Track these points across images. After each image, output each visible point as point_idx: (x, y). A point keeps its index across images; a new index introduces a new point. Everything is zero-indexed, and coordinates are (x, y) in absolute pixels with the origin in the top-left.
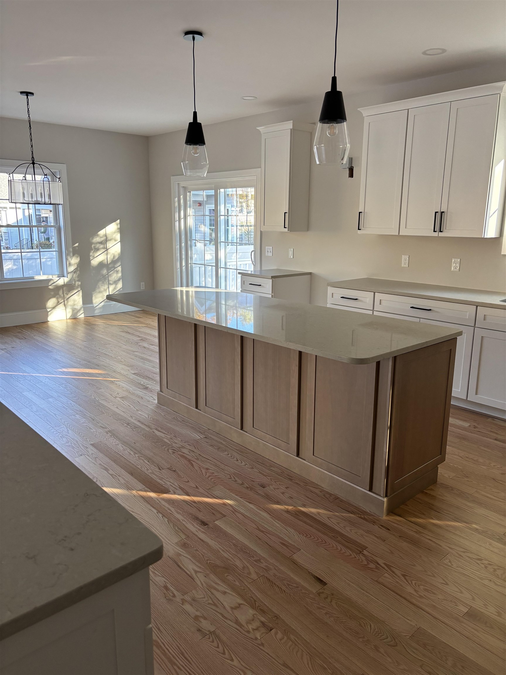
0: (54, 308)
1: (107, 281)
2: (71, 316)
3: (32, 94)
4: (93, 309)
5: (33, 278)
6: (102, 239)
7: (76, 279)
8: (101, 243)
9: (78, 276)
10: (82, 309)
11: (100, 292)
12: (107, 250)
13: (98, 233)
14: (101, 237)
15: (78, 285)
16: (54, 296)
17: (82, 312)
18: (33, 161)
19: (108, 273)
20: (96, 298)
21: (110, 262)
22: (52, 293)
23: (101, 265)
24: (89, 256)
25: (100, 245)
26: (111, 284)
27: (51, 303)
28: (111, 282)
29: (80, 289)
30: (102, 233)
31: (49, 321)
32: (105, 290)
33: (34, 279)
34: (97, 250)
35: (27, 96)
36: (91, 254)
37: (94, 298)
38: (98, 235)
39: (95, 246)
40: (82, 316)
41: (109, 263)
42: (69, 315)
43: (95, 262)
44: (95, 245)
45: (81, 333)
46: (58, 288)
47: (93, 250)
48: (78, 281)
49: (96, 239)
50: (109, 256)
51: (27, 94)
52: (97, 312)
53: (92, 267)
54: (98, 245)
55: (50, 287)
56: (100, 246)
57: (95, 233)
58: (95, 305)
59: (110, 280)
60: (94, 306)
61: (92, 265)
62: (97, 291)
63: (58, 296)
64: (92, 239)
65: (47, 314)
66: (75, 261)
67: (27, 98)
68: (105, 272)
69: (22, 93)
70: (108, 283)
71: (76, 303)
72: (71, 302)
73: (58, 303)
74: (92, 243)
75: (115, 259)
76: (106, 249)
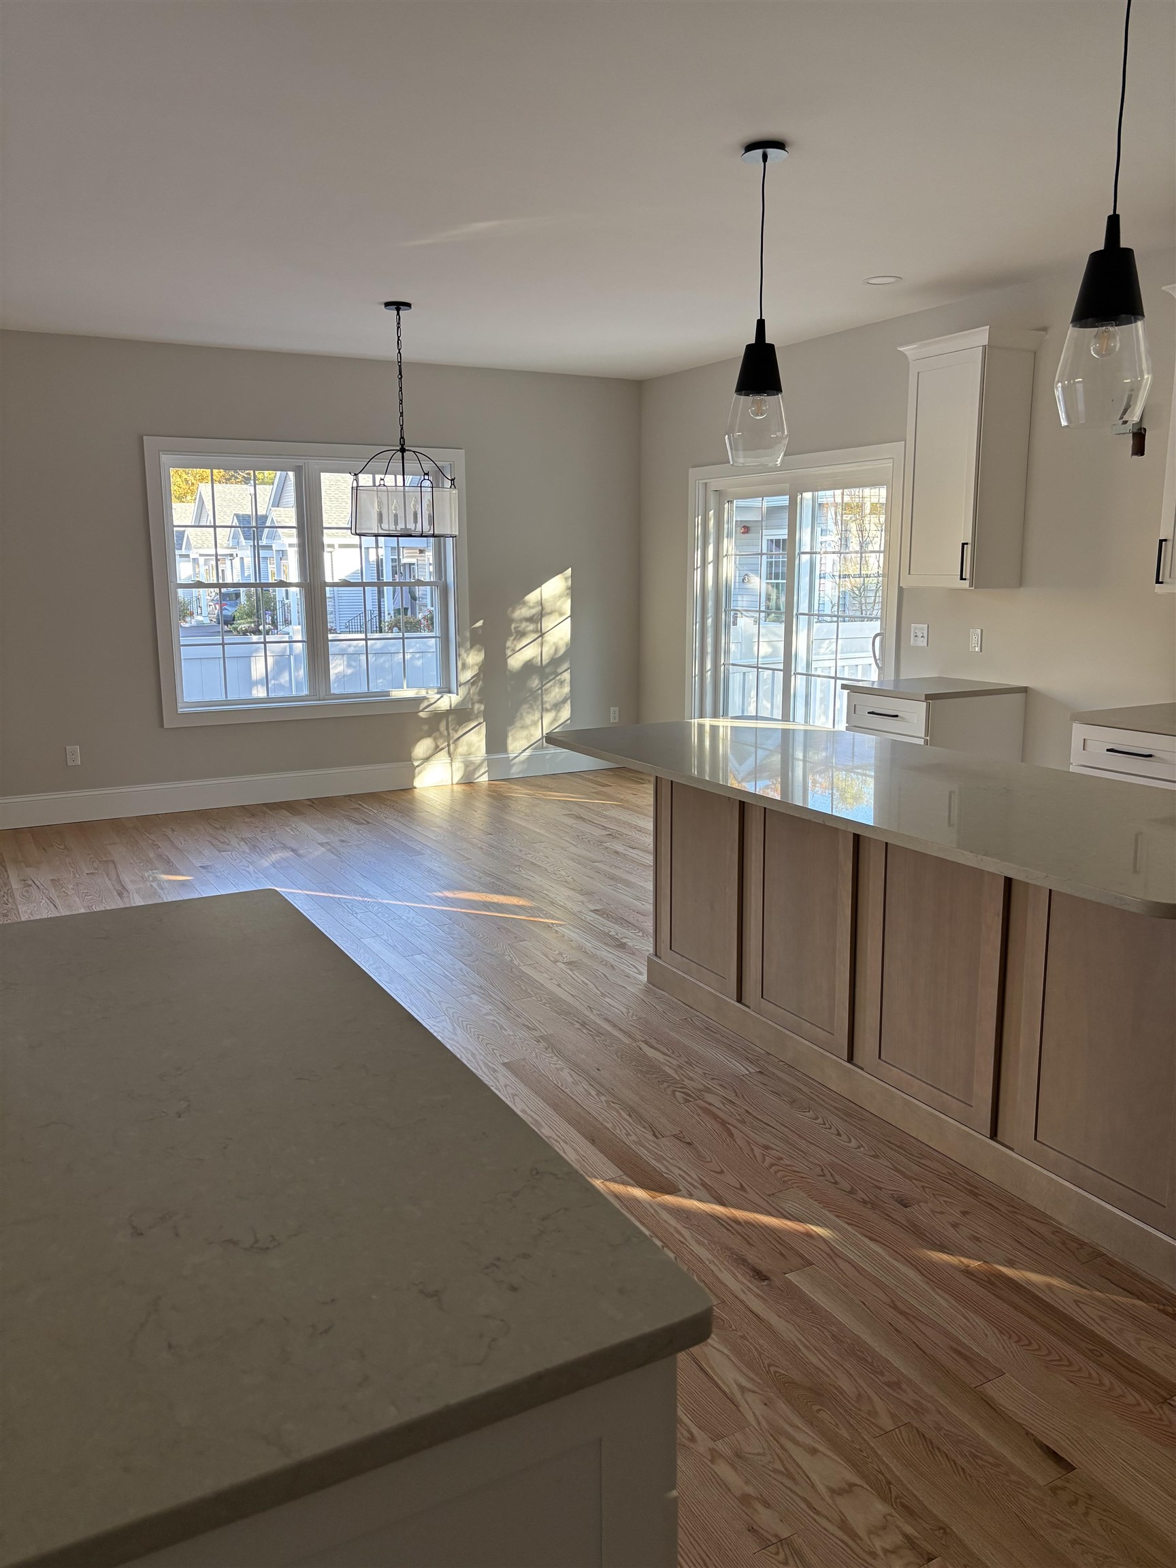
0: (427, 759)
1: (539, 702)
2: (462, 777)
3: (408, 305)
4: (508, 763)
5: (387, 694)
6: (534, 611)
7: (476, 698)
8: (530, 620)
9: (480, 692)
10: (485, 764)
11: (523, 727)
12: (542, 635)
13: (524, 597)
14: (531, 608)
15: (479, 712)
16: (429, 736)
17: (484, 769)
18: (402, 445)
19: (542, 686)
20: (514, 740)
21: (547, 661)
22: (426, 728)
23: (529, 667)
24: (504, 648)
25: (528, 624)
26: (547, 710)
27: (422, 748)
28: (548, 706)
29: (482, 720)
30: (533, 597)
31: (415, 788)
32: (534, 723)
33: (389, 696)
34: (522, 634)
35: (398, 310)
36: (509, 644)
37: (510, 740)
38: (524, 603)
39: (518, 627)
40: (485, 778)
41: (544, 663)
42: (458, 776)
43: (516, 662)
44: (518, 625)
45: (480, 814)
46: (438, 716)
47: (512, 636)
48: (480, 702)
49: (522, 612)
50: (545, 649)
51: (398, 306)
52: (515, 772)
53: (510, 671)
54: (524, 625)
55: (422, 714)
56: (527, 626)
57: (519, 600)
58: (512, 756)
59: (546, 702)
60: (510, 758)
61: (509, 667)
62: (518, 724)
63: (437, 734)
64: (513, 611)
65: (411, 773)
66: (474, 658)
67: (398, 314)
68: (535, 683)
69: (387, 304)
70: (540, 707)
71: (473, 749)
72: (462, 749)
73: (437, 750)
74: (512, 621)
75: (557, 656)
76: (540, 634)
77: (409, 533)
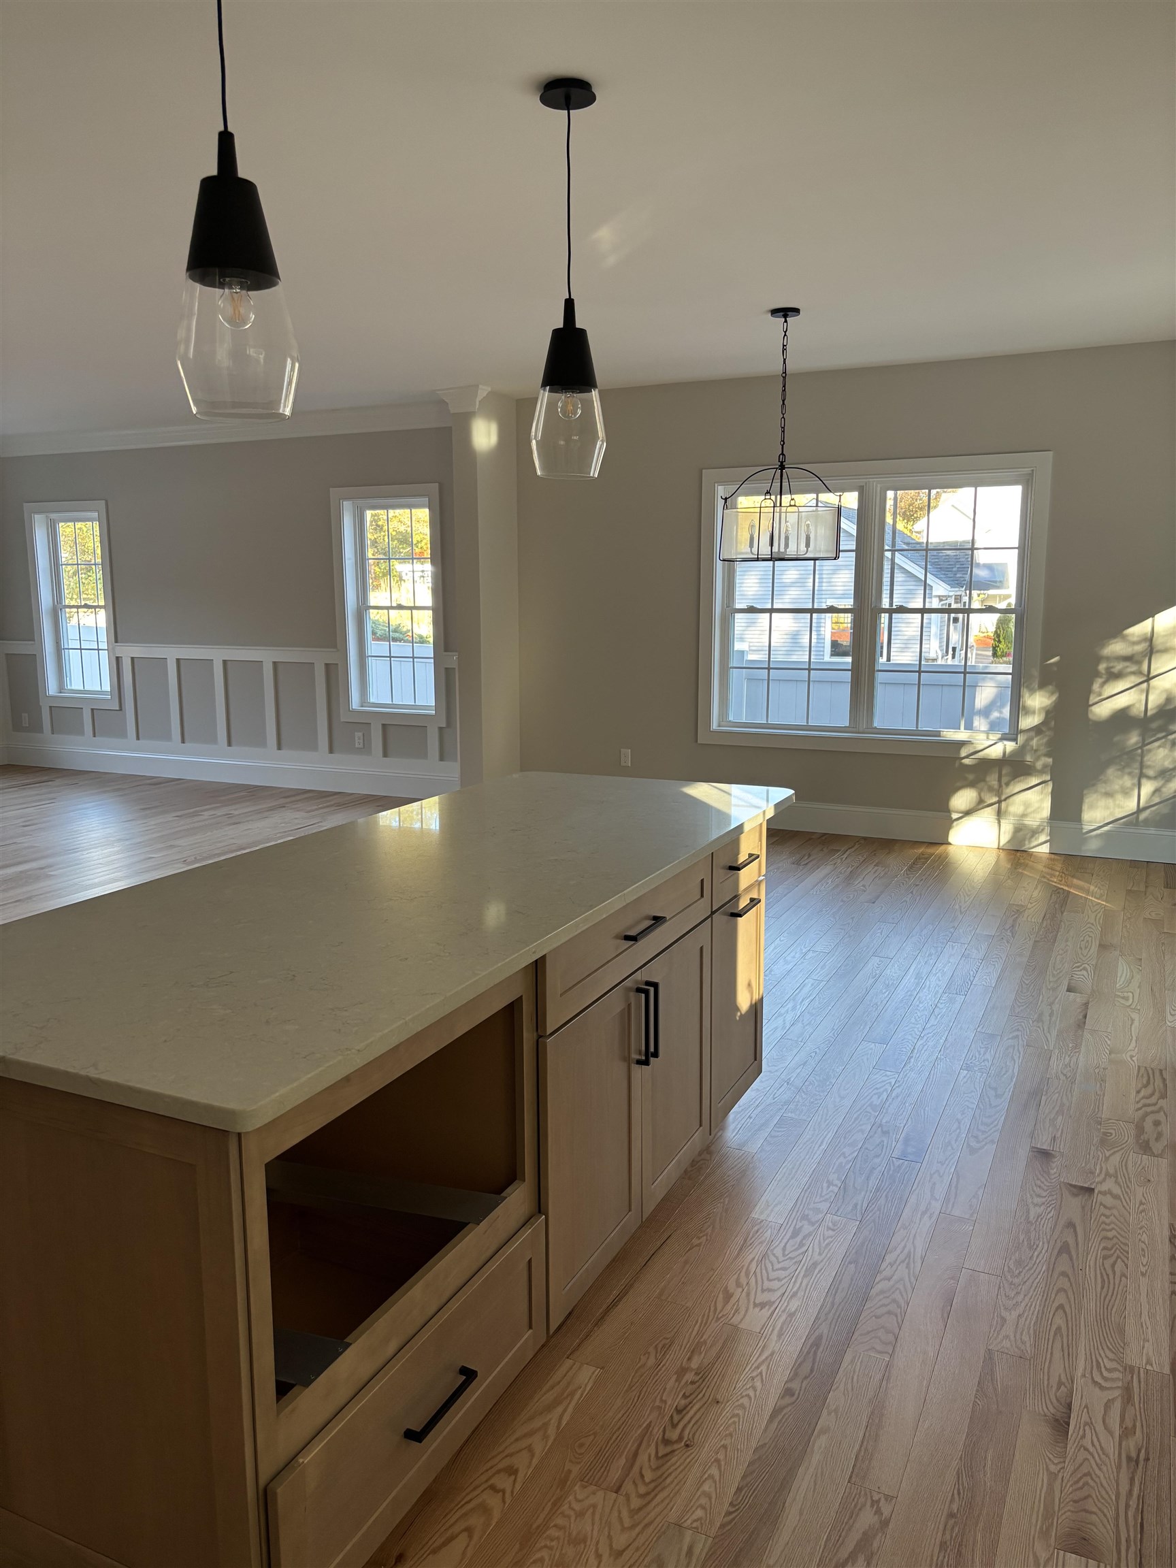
0: (968, 813)
1: (1137, 765)
2: (1008, 842)
3: (796, 311)
4: (1083, 837)
5: (938, 734)
6: (1139, 648)
7: (1043, 750)
8: (1128, 658)
9: (1049, 744)
10: (1047, 830)
11: (1109, 795)
12: (1149, 678)
13: (1124, 630)
14: (1134, 643)
15: (1045, 766)
16: (972, 785)
17: (1043, 837)
18: (782, 462)
19: (1144, 745)
20: (1091, 807)
21: (1154, 711)
22: (971, 777)
23: (1122, 719)
24: (1089, 691)
25: (1127, 664)
26: (1149, 778)
27: (962, 799)
28: (1151, 773)
29: (1048, 778)
30: (1141, 629)
31: (951, 844)
32: (1126, 792)
33: (940, 736)
34: (1115, 676)
35: (785, 316)
36: (1096, 687)
37: (1085, 807)
38: (1124, 638)
39: (1113, 667)
40: (1045, 849)
41: (1149, 713)
42: (1005, 839)
43: (1102, 710)
44: (1112, 664)
45: (1031, 894)
46: (986, 765)
47: (1101, 677)
48: (1048, 755)
49: (1116, 648)
50: (1151, 698)
51: (785, 312)
52: (1092, 847)
53: (1092, 721)
54: (1119, 666)
55: (966, 761)
56: (1127, 667)
57: (1117, 631)
58: (1086, 828)
59: (1149, 767)
60: (1084, 831)
61: (1091, 716)
62: (1102, 788)
63: (981, 785)
64: (1103, 646)
65: (949, 824)
66: (1038, 701)
67: (786, 321)
68: (1134, 739)
69: (775, 312)
70: (1137, 771)
71: (1029, 810)
72: (1016, 806)
73: (980, 805)
74: (1099, 659)
75: (1168, 707)
76: (1145, 678)
77: (782, 556)
